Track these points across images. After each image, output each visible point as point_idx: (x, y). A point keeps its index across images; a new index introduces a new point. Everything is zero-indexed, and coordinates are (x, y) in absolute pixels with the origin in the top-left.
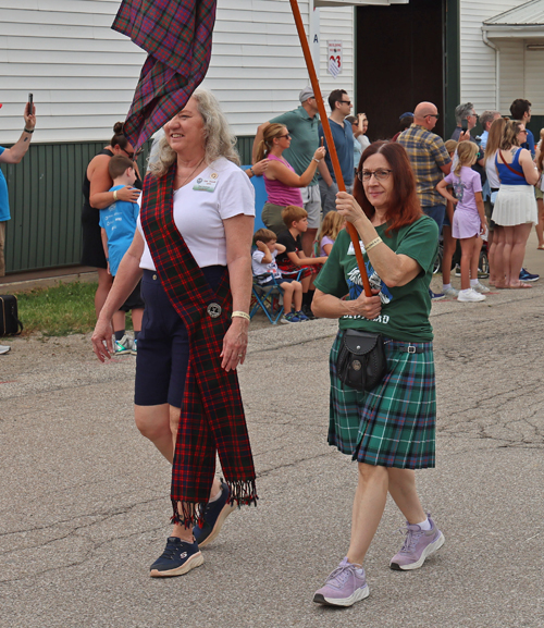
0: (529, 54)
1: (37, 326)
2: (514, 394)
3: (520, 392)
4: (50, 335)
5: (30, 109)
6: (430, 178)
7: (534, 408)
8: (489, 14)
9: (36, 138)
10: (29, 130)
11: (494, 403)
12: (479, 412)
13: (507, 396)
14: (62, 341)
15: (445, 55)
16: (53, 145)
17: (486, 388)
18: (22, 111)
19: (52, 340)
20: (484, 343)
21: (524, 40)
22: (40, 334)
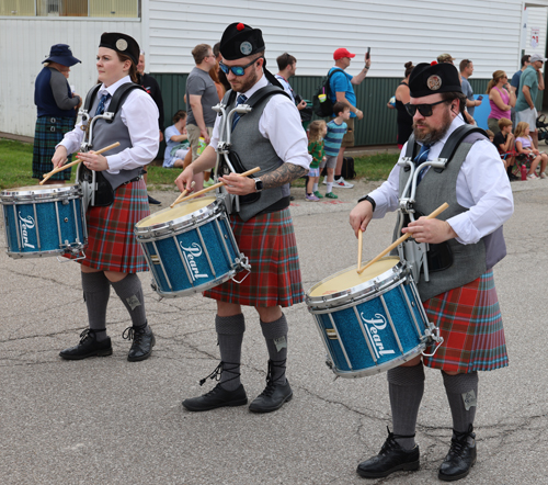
1: (364, 175)
4: (370, 180)
5: (368, 56)
9: (369, 74)
10: (367, 67)
16: (377, 78)
22: (364, 179)
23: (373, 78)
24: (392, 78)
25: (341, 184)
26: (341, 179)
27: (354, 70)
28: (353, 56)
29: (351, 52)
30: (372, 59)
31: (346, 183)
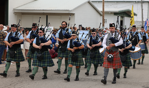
0: (22, 15)
2: (18, 83)
3: (19, 82)
6: (2, 40)
7: (22, 85)
8: (15, 7)
11: (14, 84)
12: (11, 86)
13: (16, 83)
15: (5, 15)
17: (12, 81)
20: (12, 73)
21: (22, 13)
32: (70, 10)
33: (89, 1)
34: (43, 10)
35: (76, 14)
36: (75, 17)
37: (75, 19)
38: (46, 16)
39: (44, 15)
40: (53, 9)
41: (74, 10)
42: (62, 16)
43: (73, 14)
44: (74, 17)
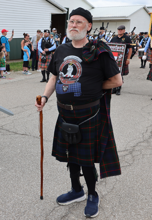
4: (15, 71)
5: (13, 32)
9: (14, 37)
10: (13, 36)
14: (17, 72)
16: (16, 38)
18: (11, 33)
19: (16, 72)
22: (13, 71)
23: (15, 38)
24: (20, 38)
25: (6, 73)
26: (6, 72)
27: (9, 36)
28: (8, 31)
29: (7, 30)
30: (14, 33)
31: (8, 73)
32: (127, 16)
33: (145, 7)
34: (101, 18)
35: (131, 20)
36: (131, 23)
37: (131, 24)
38: (102, 23)
39: (100, 22)
40: (109, 16)
41: (130, 16)
42: (117, 23)
43: (129, 20)
44: (129, 23)
